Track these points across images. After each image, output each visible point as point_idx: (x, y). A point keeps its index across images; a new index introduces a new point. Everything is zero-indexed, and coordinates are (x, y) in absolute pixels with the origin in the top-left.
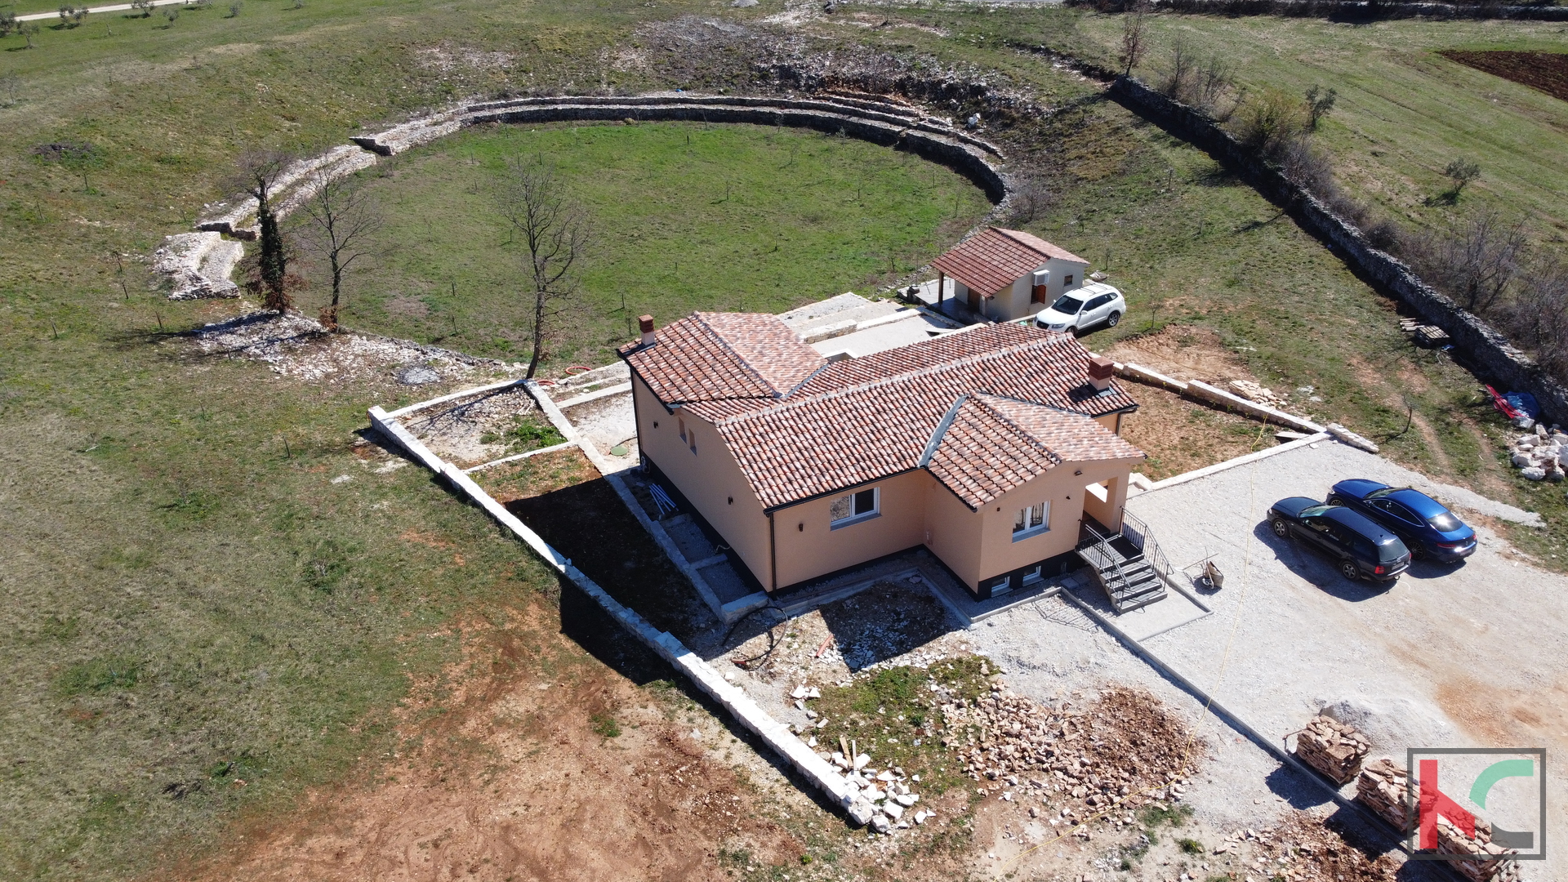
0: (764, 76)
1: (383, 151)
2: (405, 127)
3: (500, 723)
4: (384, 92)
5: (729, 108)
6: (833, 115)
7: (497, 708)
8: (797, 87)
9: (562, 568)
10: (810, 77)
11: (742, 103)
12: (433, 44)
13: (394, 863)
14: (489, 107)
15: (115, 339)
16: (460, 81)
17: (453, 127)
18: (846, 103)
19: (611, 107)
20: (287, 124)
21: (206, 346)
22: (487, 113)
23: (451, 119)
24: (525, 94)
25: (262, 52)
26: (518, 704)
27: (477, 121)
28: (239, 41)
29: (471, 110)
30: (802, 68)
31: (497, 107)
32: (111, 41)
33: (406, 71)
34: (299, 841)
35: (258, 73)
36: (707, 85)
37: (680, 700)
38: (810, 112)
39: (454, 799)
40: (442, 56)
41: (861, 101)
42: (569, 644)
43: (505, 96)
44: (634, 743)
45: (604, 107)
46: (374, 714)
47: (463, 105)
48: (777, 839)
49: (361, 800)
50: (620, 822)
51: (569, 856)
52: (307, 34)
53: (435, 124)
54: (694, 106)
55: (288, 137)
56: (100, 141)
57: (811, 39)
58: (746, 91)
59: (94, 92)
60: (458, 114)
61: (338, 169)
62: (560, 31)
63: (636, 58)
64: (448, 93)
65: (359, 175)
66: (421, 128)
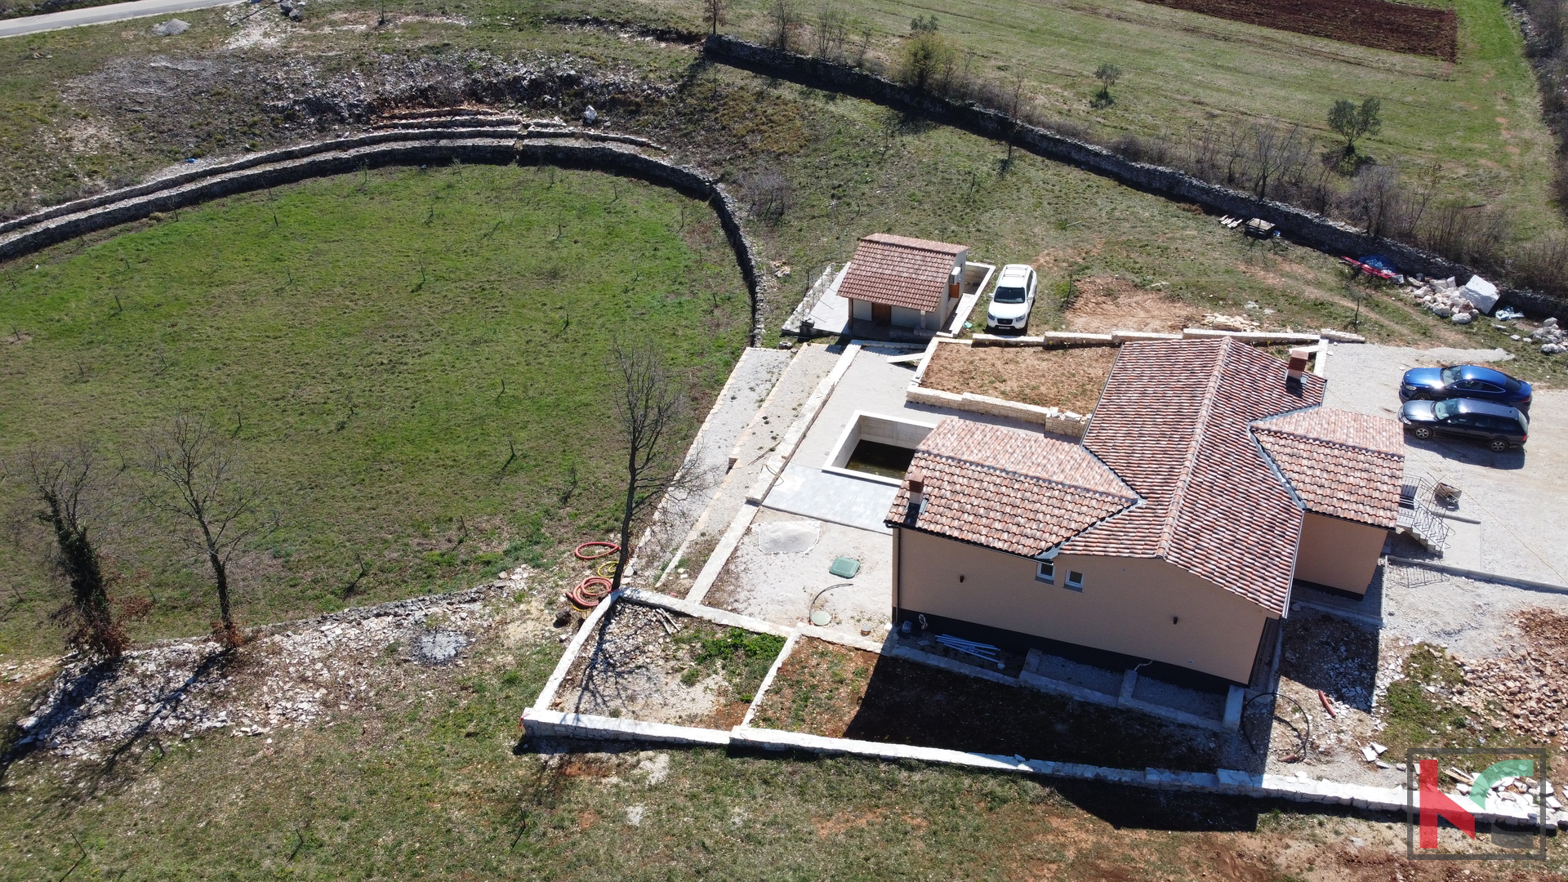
0: (290, 115)
5: (278, 166)
6: (417, 144)
8: (340, 121)
10: (351, 106)
11: (290, 156)
18: (419, 126)
19: (120, 206)
30: (335, 96)
37: (1301, 822)
38: (383, 147)
41: (435, 119)
45: (110, 207)
54: (231, 175)
57: (314, 59)
58: (278, 139)
63: (96, 132)
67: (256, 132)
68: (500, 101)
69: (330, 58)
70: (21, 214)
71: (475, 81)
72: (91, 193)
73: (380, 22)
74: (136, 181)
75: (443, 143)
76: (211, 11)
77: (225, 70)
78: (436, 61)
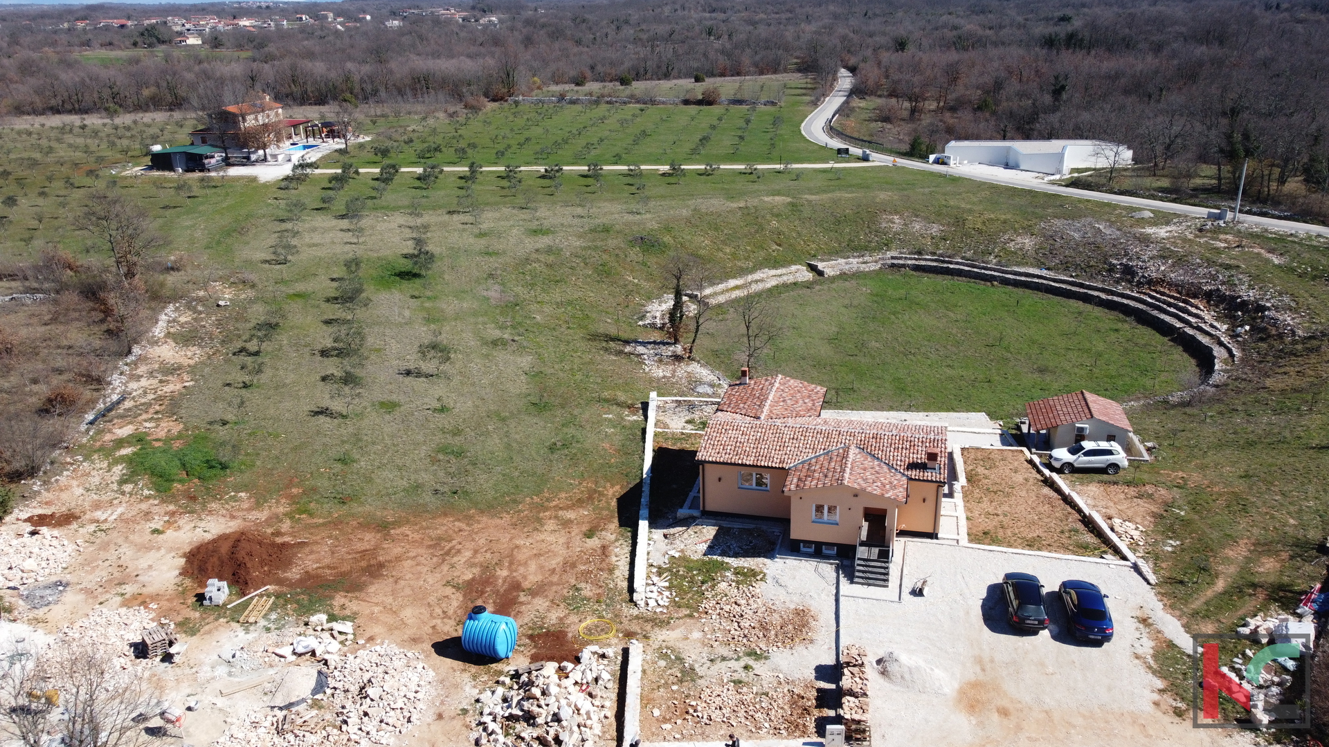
0: (1112, 269)
1: (821, 273)
2: (842, 261)
3: (556, 517)
4: (847, 238)
5: (1069, 287)
6: (1141, 307)
7: (560, 513)
8: (1130, 282)
9: (644, 476)
10: (1143, 276)
11: (1081, 286)
12: (896, 213)
13: (473, 540)
14: (906, 258)
15: (592, 335)
16: (900, 239)
17: (874, 267)
18: (1158, 300)
19: (986, 272)
20: (775, 247)
21: (628, 349)
22: (901, 262)
23: (876, 262)
24: (934, 254)
25: (789, 203)
26: (570, 515)
27: (893, 265)
28: (784, 195)
29: (893, 258)
30: (1141, 268)
31: (911, 259)
32: (720, 186)
33: (868, 227)
34: (453, 522)
35: (777, 215)
36: (1067, 269)
37: (627, 537)
38: (1125, 301)
39: (513, 531)
40: (897, 221)
41: (1172, 301)
42: (614, 503)
43: (919, 253)
44: (594, 543)
45: (983, 271)
46: (519, 497)
47: (889, 254)
48: (600, 591)
49: (485, 519)
50: (554, 562)
51: (526, 563)
52: (825, 196)
53: (864, 263)
54: (1045, 282)
55: (770, 255)
56: (667, 239)
57: (1163, 249)
58: (1091, 277)
59: (685, 212)
60: (883, 259)
61: (785, 278)
62: (987, 216)
63: (1028, 242)
64: (886, 245)
65: (795, 284)
66: (853, 263)
67: (1088, 270)
68: (1217, 306)
69: (1172, 251)
70: (949, 257)
71: (1218, 290)
72: (983, 262)
73: (1238, 246)
74: (1006, 266)
75: (1155, 313)
76: (1179, 216)
77: (1118, 239)
78: (1218, 272)
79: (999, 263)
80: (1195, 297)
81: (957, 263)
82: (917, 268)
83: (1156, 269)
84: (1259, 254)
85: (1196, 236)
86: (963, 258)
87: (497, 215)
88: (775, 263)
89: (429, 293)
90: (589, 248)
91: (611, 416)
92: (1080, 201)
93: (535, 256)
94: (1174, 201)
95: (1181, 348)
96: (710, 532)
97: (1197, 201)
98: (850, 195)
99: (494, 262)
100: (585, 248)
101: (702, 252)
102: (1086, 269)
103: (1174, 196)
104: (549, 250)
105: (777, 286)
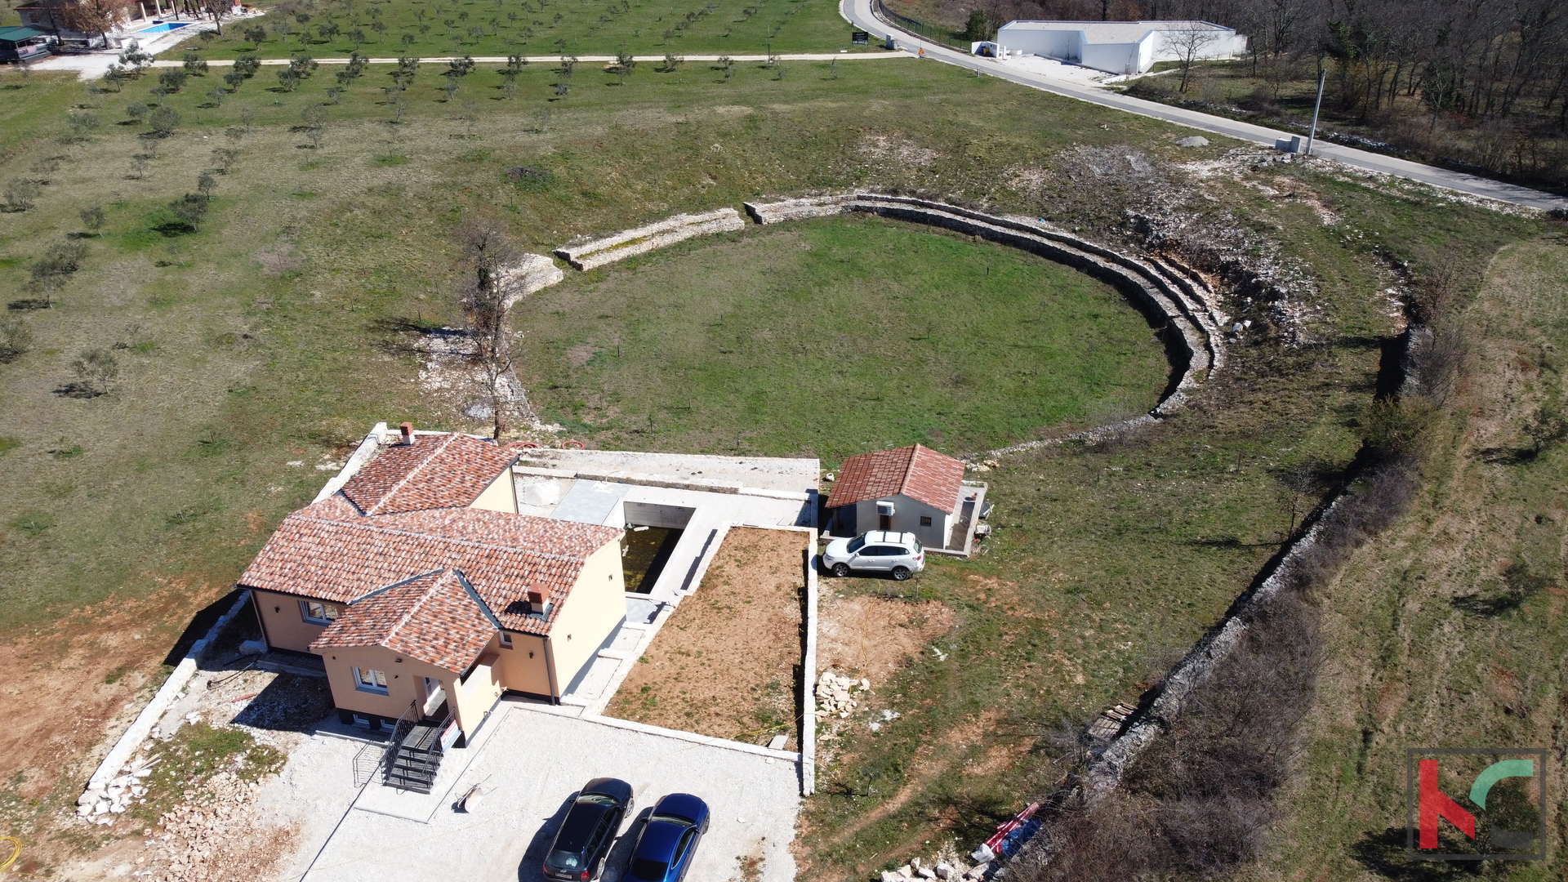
0: (1124, 223)
1: (757, 220)
2: (791, 201)
3: (92, 644)
4: (810, 166)
5: (1064, 247)
7: (103, 636)
8: (1140, 242)
12: (884, 131)
14: (876, 199)
15: (380, 322)
16: (878, 170)
17: (832, 210)
18: (1164, 272)
20: (707, 181)
21: (419, 343)
22: (868, 204)
23: (836, 203)
24: (913, 193)
25: (748, 117)
26: (114, 640)
27: (857, 209)
28: (747, 104)
29: (860, 198)
30: (1159, 225)
31: (882, 200)
33: (843, 153)
35: (725, 135)
36: (1071, 220)
38: (1125, 272)
39: (13, 669)
40: (882, 144)
41: (1177, 273)
43: (895, 192)
44: (108, 692)
46: (66, 607)
50: (26, 727)
52: (799, 106)
53: (820, 205)
55: (697, 192)
56: (560, 171)
57: (1196, 196)
58: (1097, 235)
59: (599, 131)
60: (846, 199)
61: (705, 227)
62: (997, 139)
63: (1035, 179)
64: (858, 178)
65: (718, 235)
66: (805, 206)
67: (1095, 223)
68: (1229, 286)
69: (1204, 200)
70: (930, 199)
71: (1237, 262)
72: (971, 207)
73: (1290, 196)
74: (998, 214)
75: (1152, 291)
76: (1239, 143)
77: (1147, 178)
78: (1246, 235)
79: (990, 210)
80: (1208, 270)
81: (939, 208)
82: (887, 213)
83: (1175, 226)
84: (1311, 209)
85: (1247, 178)
86: (948, 200)
87: (354, 132)
88: (698, 204)
89: (182, 259)
90: (445, 185)
91: (298, 463)
92: (1127, 118)
93: (362, 198)
94: (1248, 120)
95: (1163, 347)
96: (262, 680)
97: (1276, 119)
98: (833, 105)
99: (303, 209)
100: (436, 186)
101: (602, 190)
102: (1094, 223)
103: (1251, 112)
104: (387, 190)
105: (692, 239)
